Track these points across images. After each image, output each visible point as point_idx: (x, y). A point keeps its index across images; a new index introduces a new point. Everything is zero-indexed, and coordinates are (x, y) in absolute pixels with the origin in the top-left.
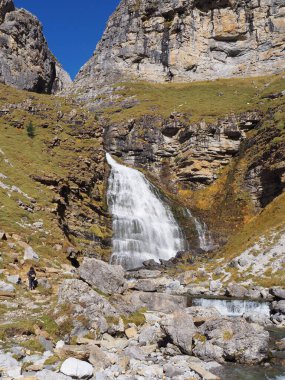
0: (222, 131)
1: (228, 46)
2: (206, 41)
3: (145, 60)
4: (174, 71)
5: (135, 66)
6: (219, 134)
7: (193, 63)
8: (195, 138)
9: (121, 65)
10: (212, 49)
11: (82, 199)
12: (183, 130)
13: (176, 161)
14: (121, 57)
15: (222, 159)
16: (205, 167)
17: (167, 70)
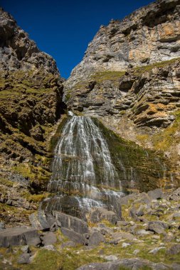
0: (174, 74)
1: (170, 45)
2: (154, 43)
3: (112, 60)
4: (132, 64)
5: (105, 64)
6: (171, 77)
7: (146, 57)
8: (148, 84)
9: (95, 64)
10: (159, 48)
11: (10, 133)
12: (137, 81)
13: (132, 110)
14: (95, 59)
15: (177, 101)
16: (161, 110)
17: (128, 64)
